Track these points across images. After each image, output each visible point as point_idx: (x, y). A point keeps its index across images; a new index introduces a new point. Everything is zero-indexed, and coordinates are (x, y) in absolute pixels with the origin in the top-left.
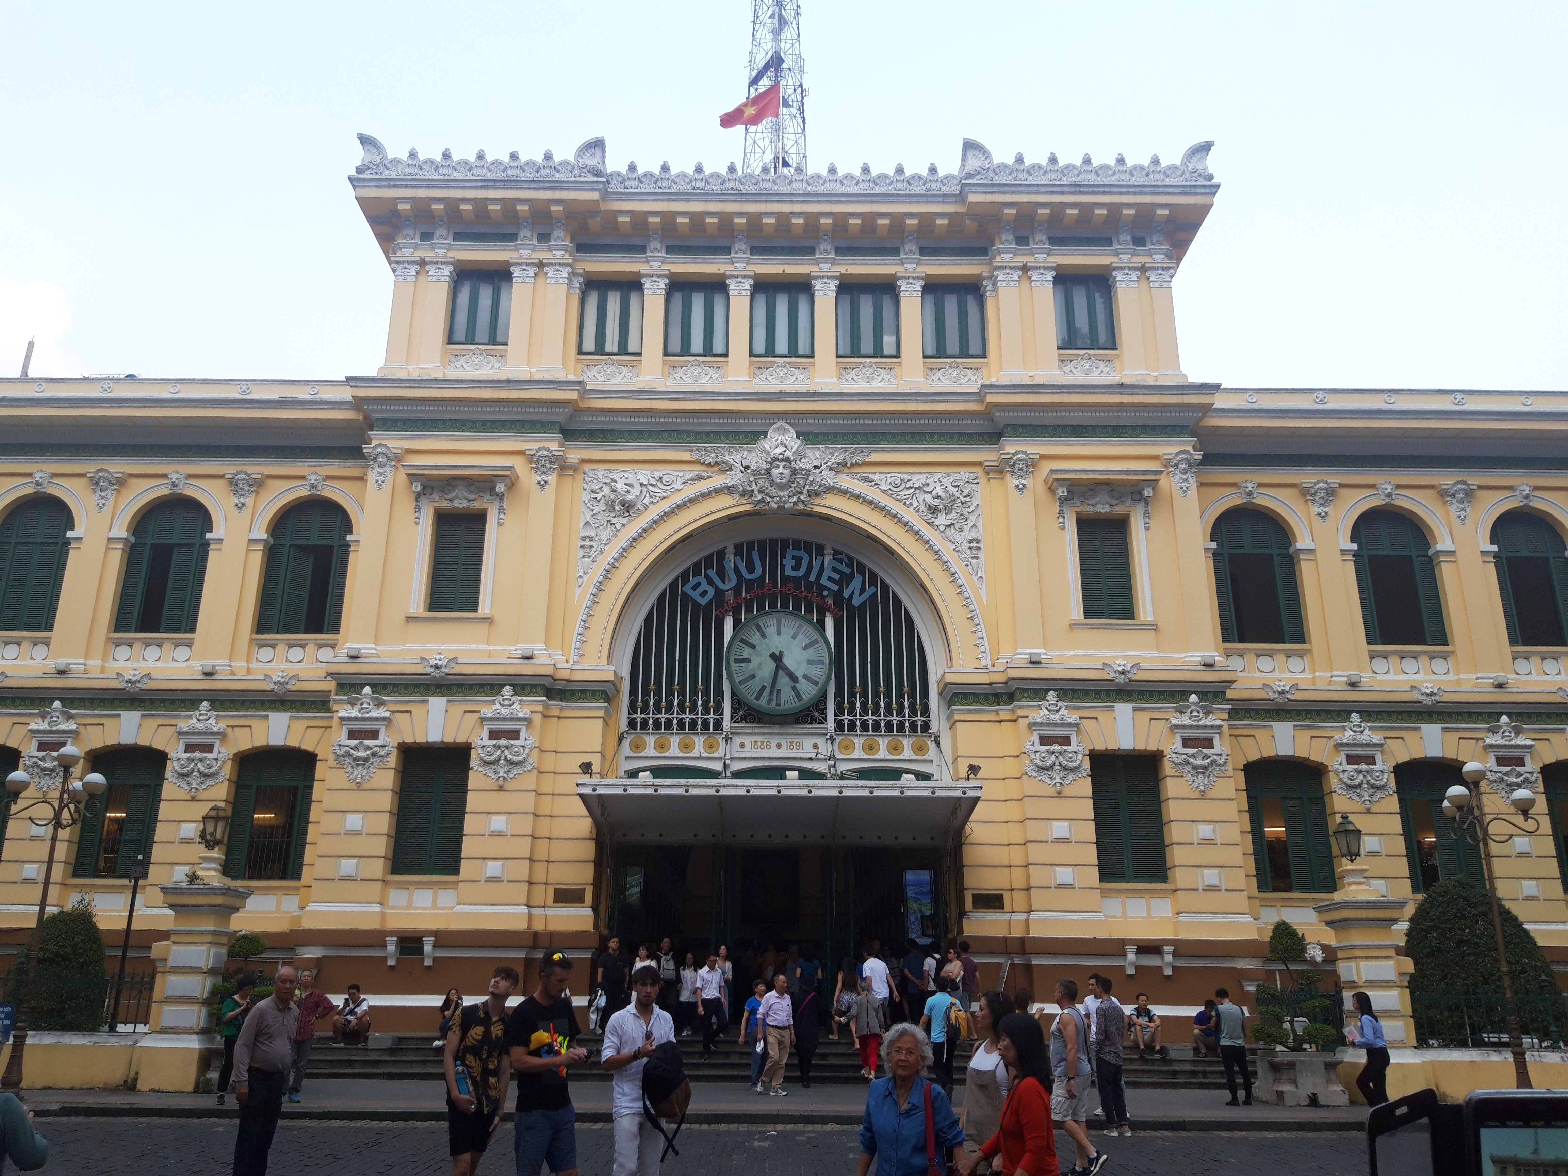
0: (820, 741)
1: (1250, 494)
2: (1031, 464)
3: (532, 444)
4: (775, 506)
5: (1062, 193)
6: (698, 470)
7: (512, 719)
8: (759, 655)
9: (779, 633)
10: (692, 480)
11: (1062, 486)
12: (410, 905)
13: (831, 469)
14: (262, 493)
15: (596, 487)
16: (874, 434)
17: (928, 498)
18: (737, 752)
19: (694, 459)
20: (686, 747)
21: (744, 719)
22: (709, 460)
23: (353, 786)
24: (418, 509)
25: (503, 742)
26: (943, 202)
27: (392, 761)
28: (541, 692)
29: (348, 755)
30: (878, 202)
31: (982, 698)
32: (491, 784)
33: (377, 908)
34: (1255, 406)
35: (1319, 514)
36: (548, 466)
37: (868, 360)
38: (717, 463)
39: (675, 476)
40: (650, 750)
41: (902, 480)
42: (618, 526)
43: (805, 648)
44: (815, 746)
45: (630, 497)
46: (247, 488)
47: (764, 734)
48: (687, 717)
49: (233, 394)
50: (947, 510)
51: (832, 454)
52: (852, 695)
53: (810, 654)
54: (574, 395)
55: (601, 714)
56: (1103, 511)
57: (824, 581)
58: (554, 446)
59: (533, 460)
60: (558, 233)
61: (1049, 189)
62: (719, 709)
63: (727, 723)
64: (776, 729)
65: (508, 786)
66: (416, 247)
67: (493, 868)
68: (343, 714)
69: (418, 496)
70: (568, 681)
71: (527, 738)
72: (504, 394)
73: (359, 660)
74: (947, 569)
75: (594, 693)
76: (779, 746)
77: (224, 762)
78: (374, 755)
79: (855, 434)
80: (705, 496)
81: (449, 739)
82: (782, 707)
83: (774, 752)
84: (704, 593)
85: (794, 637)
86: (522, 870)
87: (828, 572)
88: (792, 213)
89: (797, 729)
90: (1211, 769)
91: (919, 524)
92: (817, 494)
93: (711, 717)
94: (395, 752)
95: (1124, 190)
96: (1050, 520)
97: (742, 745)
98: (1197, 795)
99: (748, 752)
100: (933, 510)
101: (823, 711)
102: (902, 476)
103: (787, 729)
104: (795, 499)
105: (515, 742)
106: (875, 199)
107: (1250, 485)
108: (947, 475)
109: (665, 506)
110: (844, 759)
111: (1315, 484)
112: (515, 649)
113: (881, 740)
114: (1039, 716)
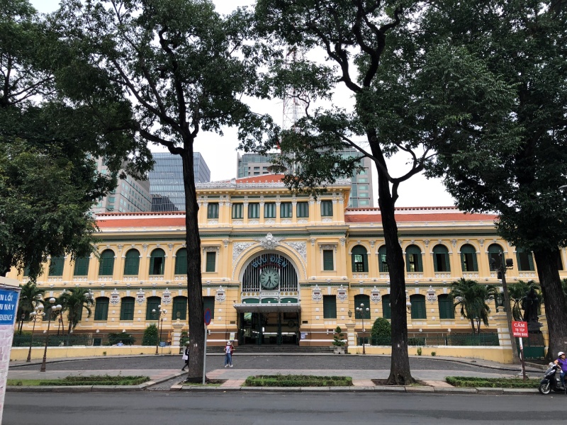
0: (277, 293)
2: (316, 240)
3: (224, 239)
4: (269, 249)
6: (254, 242)
7: (222, 292)
8: (266, 277)
9: (270, 273)
10: (253, 244)
11: (320, 245)
13: (279, 241)
14: (175, 247)
15: (235, 246)
16: (286, 235)
17: (296, 247)
19: (254, 240)
20: (253, 294)
21: (263, 289)
22: (256, 240)
24: (203, 252)
25: (220, 296)
28: (227, 286)
31: (306, 285)
32: (218, 303)
36: (226, 243)
37: (286, 218)
38: (258, 241)
39: (250, 243)
40: (247, 295)
42: (240, 254)
43: (275, 276)
45: (242, 248)
46: (171, 247)
47: (267, 292)
48: (253, 289)
50: (300, 249)
51: (279, 238)
52: (283, 284)
54: (231, 229)
55: (237, 289)
56: (328, 249)
57: (278, 262)
58: (227, 239)
59: (224, 242)
60: (227, 196)
62: (259, 287)
63: (260, 290)
64: (269, 291)
65: (222, 304)
67: (220, 318)
69: (203, 250)
70: (231, 284)
71: (224, 295)
72: (218, 230)
74: (300, 261)
75: (236, 286)
76: (270, 294)
77: (171, 299)
79: (284, 235)
80: (255, 248)
81: (211, 295)
82: (270, 287)
84: (256, 265)
85: (273, 273)
86: (224, 318)
89: (273, 291)
90: (344, 298)
91: (295, 252)
92: (276, 247)
93: (258, 289)
96: (318, 252)
97: (263, 294)
98: (342, 303)
100: (298, 249)
101: (278, 287)
102: (292, 242)
103: (271, 291)
104: (272, 247)
105: (222, 296)
107: (360, 241)
108: (300, 242)
109: (248, 250)
112: (222, 279)
113: (289, 293)
114: (314, 289)
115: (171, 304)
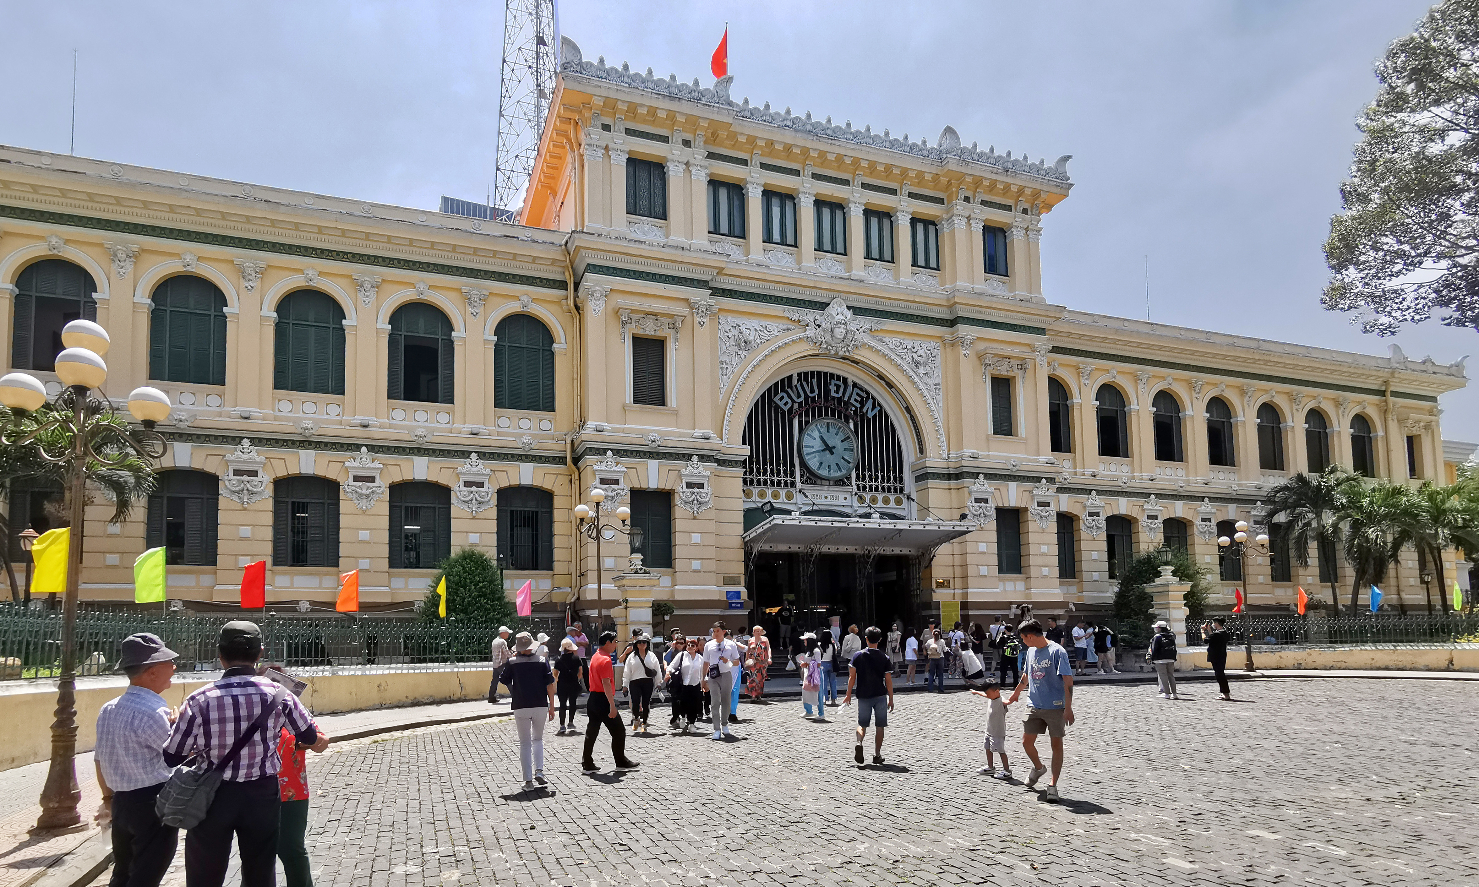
0: (848, 496)
1: (1054, 369)
2: (972, 342)
4: (834, 352)
6: (788, 324)
7: (699, 476)
9: (828, 430)
10: (787, 330)
13: (865, 332)
14: (496, 305)
15: (727, 328)
16: (886, 312)
17: (915, 356)
18: (804, 500)
19: (786, 316)
20: (776, 496)
21: (806, 481)
22: (795, 318)
24: (623, 334)
25: (696, 490)
26: (931, 166)
27: (627, 499)
28: (713, 460)
31: (941, 476)
32: (689, 515)
36: (705, 312)
37: (877, 262)
38: (800, 321)
39: (774, 327)
40: (756, 497)
41: (901, 343)
42: (743, 356)
43: (843, 440)
44: (845, 498)
45: (751, 338)
47: (819, 490)
48: (776, 479)
50: (925, 364)
51: (866, 323)
52: (864, 469)
53: (846, 444)
56: (1003, 374)
57: (851, 400)
58: (707, 299)
59: (696, 307)
60: (699, 142)
62: (792, 474)
63: (799, 483)
64: (826, 487)
65: (698, 517)
67: (694, 564)
68: (595, 467)
69: (624, 324)
70: (726, 454)
71: (708, 488)
73: (602, 433)
75: (736, 462)
76: (826, 498)
77: (492, 494)
78: (618, 494)
80: (794, 341)
81: (661, 487)
82: (830, 476)
83: (823, 501)
84: (786, 404)
85: (837, 434)
86: (711, 566)
87: (855, 396)
89: (836, 488)
91: (910, 372)
92: (856, 347)
93: (789, 479)
94: (628, 492)
96: (978, 380)
97: (807, 497)
98: (1040, 530)
99: (810, 499)
100: (917, 364)
101: (849, 478)
102: (899, 340)
103: (831, 488)
104: (845, 348)
105: (702, 491)
107: (1057, 364)
108: (924, 343)
109: (770, 347)
110: (861, 507)
113: (880, 497)
114: (973, 488)
115: (493, 513)
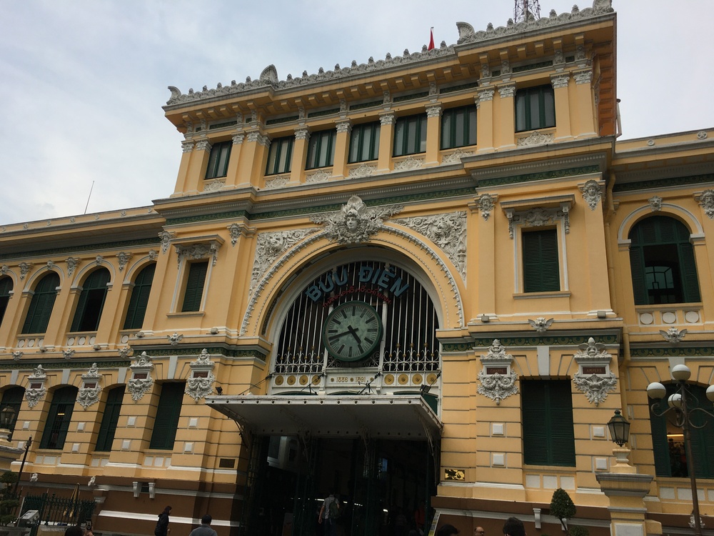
1: (656, 205)
2: (494, 202)
3: (229, 223)
4: (350, 242)
5: (514, 40)
6: (313, 227)
7: (204, 366)
8: (342, 328)
9: (353, 315)
10: (310, 233)
11: (509, 212)
12: (153, 466)
13: (381, 218)
14: (131, 262)
15: (262, 242)
16: (407, 196)
17: (435, 229)
18: (330, 384)
19: (311, 221)
20: (303, 381)
21: (334, 365)
22: (318, 221)
23: (134, 402)
24: (179, 261)
25: (199, 378)
26: (447, 61)
27: (151, 390)
28: (220, 351)
29: (133, 386)
30: (411, 68)
31: (459, 346)
32: (192, 401)
33: (135, 466)
34: (652, 147)
35: (708, 213)
36: (237, 233)
37: (409, 156)
38: (322, 223)
39: (302, 232)
41: (422, 220)
42: (271, 262)
43: (367, 322)
44: (372, 379)
45: (278, 246)
46: (124, 260)
47: (344, 373)
48: (305, 364)
49: (119, 216)
50: (447, 235)
51: (383, 210)
52: (394, 348)
53: (370, 326)
54: (248, 195)
55: (252, 363)
56: (539, 225)
57: (380, 283)
58: (241, 223)
59: (230, 231)
60: (254, 117)
61: (506, 39)
62: (321, 360)
63: (324, 368)
64: (350, 370)
65: (199, 402)
66: (193, 135)
67: (188, 446)
68: (133, 366)
69: (179, 254)
70: (237, 345)
71: (212, 377)
72: (217, 199)
73: (142, 338)
74: (443, 270)
75: (250, 351)
76: (352, 380)
77: (99, 392)
78: (144, 386)
79: (396, 197)
80: (314, 240)
81: (177, 378)
82: (352, 357)
83: (349, 384)
86: (201, 448)
87: (383, 278)
88: (365, 84)
89: (361, 370)
90: (603, 388)
91: (428, 245)
92: (373, 233)
93: (317, 364)
94: (153, 384)
95: (552, 30)
96: (504, 234)
97: (332, 380)
98: (593, 405)
99: (335, 384)
100: (438, 236)
101: (378, 359)
102: (421, 218)
103: (356, 370)
104: (360, 237)
105: (206, 379)
106: (409, 67)
107: (656, 200)
108: (448, 214)
109: (294, 248)
110: (387, 387)
111: (703, 193)
112: (209, 330)
113: (410, 376)
114: (487, 355)
115: (97, 406)
